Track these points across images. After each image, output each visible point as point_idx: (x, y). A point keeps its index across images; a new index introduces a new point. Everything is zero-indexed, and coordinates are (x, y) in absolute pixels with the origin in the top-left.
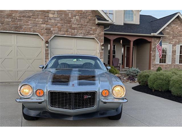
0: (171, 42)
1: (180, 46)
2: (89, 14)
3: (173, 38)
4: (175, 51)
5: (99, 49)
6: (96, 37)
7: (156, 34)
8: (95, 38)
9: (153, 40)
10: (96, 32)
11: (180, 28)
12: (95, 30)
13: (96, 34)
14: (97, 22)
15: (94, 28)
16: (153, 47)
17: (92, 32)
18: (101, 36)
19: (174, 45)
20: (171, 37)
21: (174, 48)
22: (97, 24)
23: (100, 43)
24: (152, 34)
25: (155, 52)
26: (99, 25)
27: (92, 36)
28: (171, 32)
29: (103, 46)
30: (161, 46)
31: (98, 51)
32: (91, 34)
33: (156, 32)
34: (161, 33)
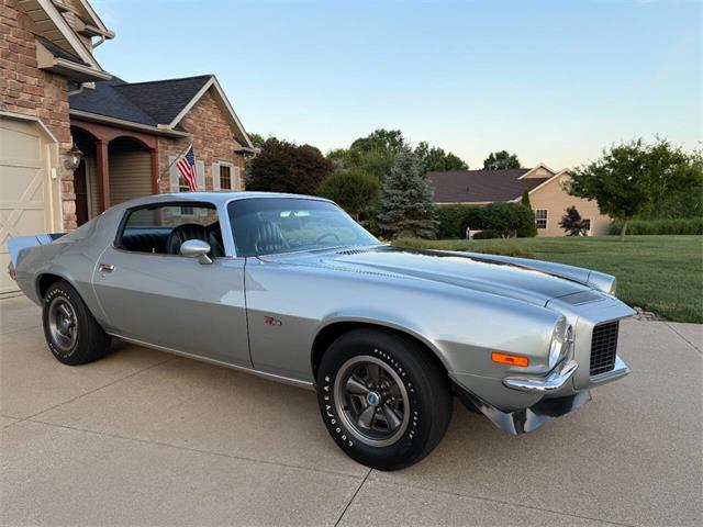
0: (202, 156)
1: (218, 165)
2: (10, 22)
3: (205, 145)
4: (211, 180)
5: (58, 165)
6: (44, 119)
7: (170, 128)
8: (42, 123)
9: (159, 145)
10: (42, 99)
11: (215, 119)
12: (37, 91)
13: (41, 105)
14: (46, 59)
15: (32, 81)
16: (161, 165)
17: (25, 97)
18: (59, 117)
19: (208, 163)
20: (200, 141)
21: (209, 170)
22: (42, 70)
23: (61, 142)
24: (160, 127)
25: (168, 180)
26: (50, 73)
27: (27, 114)
28: (199, 128)
29: (76, 155)
30: (192, 164)
31: (54, 171)
32: (22, 105)
33: (168, 123)
34: (179, 127)
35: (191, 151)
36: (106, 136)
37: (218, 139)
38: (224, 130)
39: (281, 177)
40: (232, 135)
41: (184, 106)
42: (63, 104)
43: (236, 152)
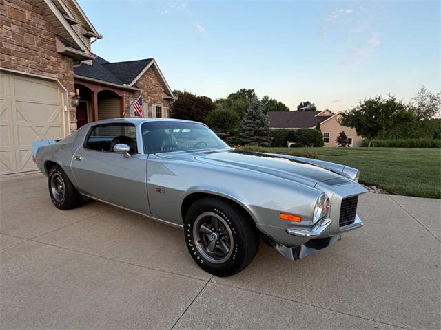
0: (147, 101)
1: (155, 106)
2: (42, 27)
3: (148, 95)
4: (151, 113)
5: (68, 104)
6: (60, 79)
7: (130, 86)
8: (59, 82)
9: (125, 95)
10: (59, 69)
11: (154, 82)
12: (56, 65)
13: (58, 72)
14: (61, 48)
15: (54, 59)
16: (126, 105)
17: (50, 67)
18: (69, 78)
19: (150, 105)
20: (146, 93)
21: (150, 109)
22: (59, 53)
23: (69, 92)
24: (125, 85)
26: (64, 55)
27: (51, 76)
28: (146, 86)
29: (77, 99)
30: (141, 105)
31: (66, 107)
32: (48, 71)
33: (129, 83)
34: (135, 86)
35: (140, 99)
36: (96, 90)
37: (156, 92)
38: (158, 88)
39: (187, 112)
40: (163, 90)
41: (137, 75)
42: (70, 71)
43: (165, 99)
